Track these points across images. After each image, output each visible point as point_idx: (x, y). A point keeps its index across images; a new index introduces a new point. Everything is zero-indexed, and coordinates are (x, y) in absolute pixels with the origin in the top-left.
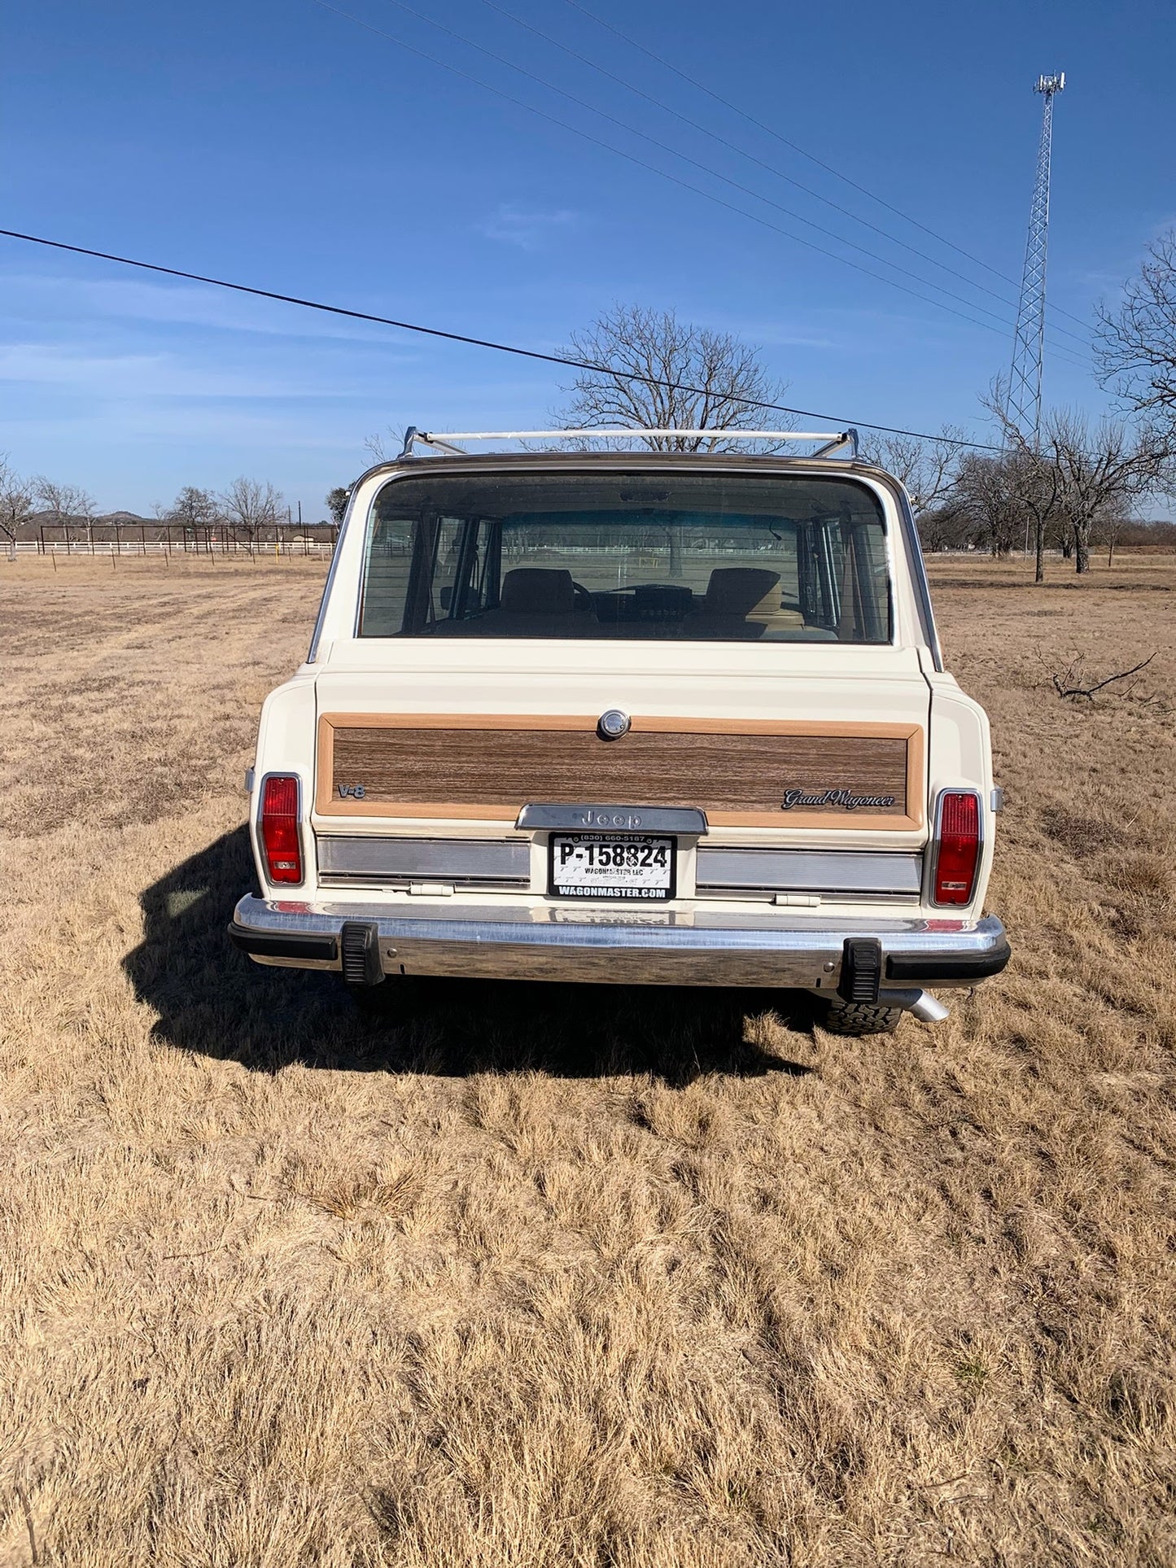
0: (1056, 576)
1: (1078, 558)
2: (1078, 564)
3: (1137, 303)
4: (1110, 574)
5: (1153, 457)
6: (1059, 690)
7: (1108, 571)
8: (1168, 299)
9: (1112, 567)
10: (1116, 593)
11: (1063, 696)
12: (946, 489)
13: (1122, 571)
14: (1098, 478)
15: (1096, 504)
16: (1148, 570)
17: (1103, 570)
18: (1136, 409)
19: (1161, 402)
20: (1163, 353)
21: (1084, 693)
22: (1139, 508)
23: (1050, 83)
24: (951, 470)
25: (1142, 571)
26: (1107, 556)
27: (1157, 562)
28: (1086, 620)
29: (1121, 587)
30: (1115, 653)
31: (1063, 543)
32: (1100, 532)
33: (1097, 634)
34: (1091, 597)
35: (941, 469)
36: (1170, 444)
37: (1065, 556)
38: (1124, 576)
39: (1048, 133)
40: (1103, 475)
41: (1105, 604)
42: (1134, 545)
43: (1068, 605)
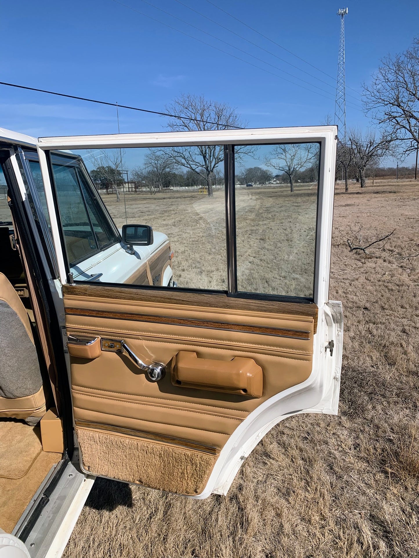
0: (353, 189)
1: (361, 182)
2: (361, 184)
3: (377, 82)
4: (373, 187)
5: (387, 142)
6: (350, 247)
7: (372, 186)
8: (389, 79)
9: (374, 185)
10: (375, 195)
11: (351, 250)
12: (311, 159)
13: (378, 186)
14: (367, 152)
15: (367, 161)
16: (387, 185)
17: (371, 186)
18: (380, 123)
19: (389, 120)
20: (389, 100)
21: (362, 249)
22: (382, 162)
23: (343, 12)
24: (312, 151)
25: (385, 186)
26: (372, 181)
27: (390, 182)
28: (364, 207)
29: (377, 192)
30: (376, 224)
31: (356, 177)
32: (369, 172)
33: (368, 214)
34: (366, 197)
35: (309, 151)
36: (393, 136)
37: (357, 181)
38: (378, 188)
39: (343, 30)
40: (369, 150)
41: (372, 200)
42: (382, 176)
43: (357, 201)
